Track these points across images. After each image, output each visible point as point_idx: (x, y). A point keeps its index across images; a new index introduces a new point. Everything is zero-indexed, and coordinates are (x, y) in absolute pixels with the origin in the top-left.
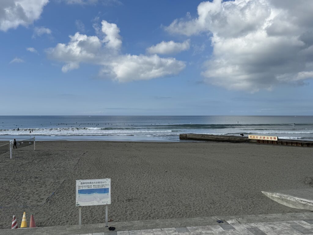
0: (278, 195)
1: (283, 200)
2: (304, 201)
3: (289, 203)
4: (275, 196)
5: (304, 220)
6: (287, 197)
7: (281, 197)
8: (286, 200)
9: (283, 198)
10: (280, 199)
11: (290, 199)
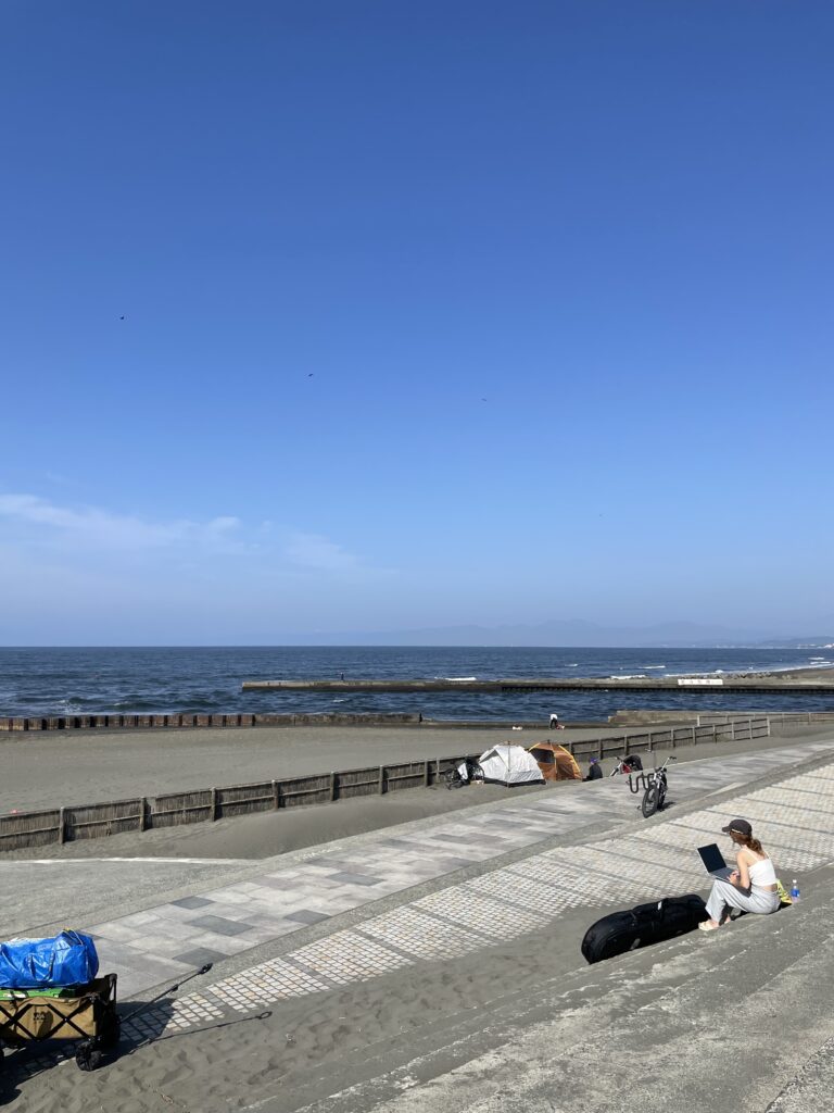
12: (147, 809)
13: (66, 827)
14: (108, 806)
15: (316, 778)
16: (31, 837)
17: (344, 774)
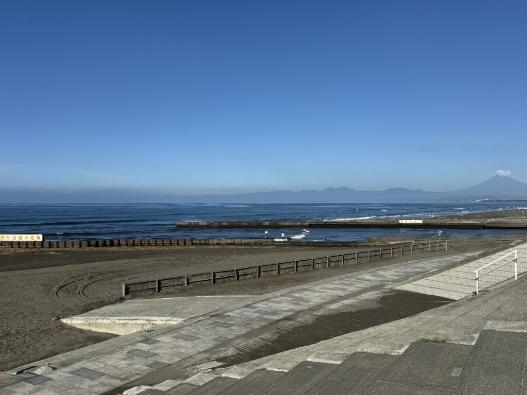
0: (81, 320)
1: (90, 324)
2: (123, 320)
3: (100, 327)
4: (77, 322)
5: (140, 342)
6: (97, 319)
7: (87, 321)
8: (95, 323)
9: (91, 322)
10: (86, 325)
11: (103, 322)
13: (158, 287)
14: (173, 279)
15: (251, 268)
17: (263, 266)
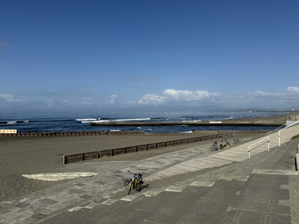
1: (47, 177)
2: (65, 174)
3: (52, 178)
4: (40, 177)
5: (75, 185)
7: (45, 175)
8: (50, 176)
11: (54, 175)
12: (98, 153)
13: (83, 157)
14: (91, 153)
15: (132, 147)
16: (76, 159)
17: (139, 146)
